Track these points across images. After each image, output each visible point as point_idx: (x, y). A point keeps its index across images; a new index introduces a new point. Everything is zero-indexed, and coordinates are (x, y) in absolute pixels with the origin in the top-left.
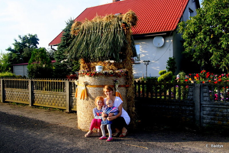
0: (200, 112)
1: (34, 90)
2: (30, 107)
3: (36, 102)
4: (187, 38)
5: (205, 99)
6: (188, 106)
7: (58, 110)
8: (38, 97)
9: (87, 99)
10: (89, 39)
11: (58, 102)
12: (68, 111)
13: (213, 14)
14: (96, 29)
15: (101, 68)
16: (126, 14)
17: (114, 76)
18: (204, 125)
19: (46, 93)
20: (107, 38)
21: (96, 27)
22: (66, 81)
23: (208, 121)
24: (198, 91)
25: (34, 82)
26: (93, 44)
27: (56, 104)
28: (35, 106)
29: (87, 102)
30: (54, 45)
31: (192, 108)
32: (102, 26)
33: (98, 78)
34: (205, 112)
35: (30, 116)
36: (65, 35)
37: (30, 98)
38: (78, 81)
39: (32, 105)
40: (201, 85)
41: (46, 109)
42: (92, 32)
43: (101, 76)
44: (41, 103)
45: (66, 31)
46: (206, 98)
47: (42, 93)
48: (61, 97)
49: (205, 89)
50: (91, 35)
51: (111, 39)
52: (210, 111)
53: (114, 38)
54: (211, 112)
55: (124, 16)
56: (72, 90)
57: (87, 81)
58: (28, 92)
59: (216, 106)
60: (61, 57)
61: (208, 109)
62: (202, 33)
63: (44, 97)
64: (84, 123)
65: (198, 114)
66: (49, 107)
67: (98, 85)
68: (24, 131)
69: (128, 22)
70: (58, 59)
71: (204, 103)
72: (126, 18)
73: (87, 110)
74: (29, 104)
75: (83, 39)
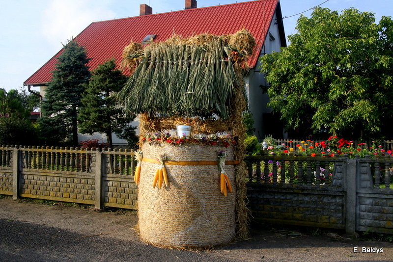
0: (356, 206)
1: (23, 168)
2: (16, 200)
3: (26, 191)
4: (276, 82)
5: (365, 184)
6: (334, 197)
7: (75, 207)
8: (33, 181)
9: (167, 188)
10: (163, 75)
11: (76, 190)
12: (98, 207)
13: (320, 44)
14: (178, 58)
15: (187, 129)
16: (235, 35)
17: (218, 144)
18: (362, 229)
19: (52, 175)
20: (202, 75)
21: (177, 55)
22: (94, 152)
23: (368, 221)
24: (352, 171)
25: (24, 152)
26: (174, 85)
27: (72, 195)
28: (26, 198)
29: (168, 192)
30: (34, 84)
31: (341, 200)
32: (189, 54)
33: (190, 147)
34: (363, 207)
35: (31, 221)
36: (61, 68)
37: (15, 183)
38: (142, 154)
39: (19, 197)
40: (357, 162)
41: (48, 204)
42: (168, 63)
43: (196, 145)
44: (39, 193)
45: (64, 60)
46: (366, 182)
47: (42, 174)
48: (83, 181)
49: (364, 168)
50: (167, 69)
51: (211, 77)
52: (372, 205)
53: (215, 75)
54: (375, 207)
55: (233, 38)
56: (106, 168)
57: (167, 153)
58: (10, 171)
59: (383, 197)
60: (53, 107)
61: (368, 201)
62: (300, 75)
63: (46, 182)
64: (160, 232)
65: (352, 210)
66: (56, 201)
67: (189, 160)
68: (39, 252)
69: (241, 48)
70: (48, 111)
71: (363, 191)
72: (236, 42)
73: (167, 208)
74: (12, 196)
75: (152, 76)
